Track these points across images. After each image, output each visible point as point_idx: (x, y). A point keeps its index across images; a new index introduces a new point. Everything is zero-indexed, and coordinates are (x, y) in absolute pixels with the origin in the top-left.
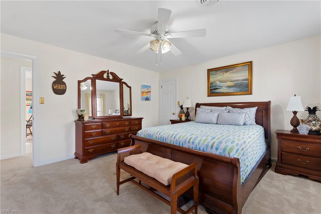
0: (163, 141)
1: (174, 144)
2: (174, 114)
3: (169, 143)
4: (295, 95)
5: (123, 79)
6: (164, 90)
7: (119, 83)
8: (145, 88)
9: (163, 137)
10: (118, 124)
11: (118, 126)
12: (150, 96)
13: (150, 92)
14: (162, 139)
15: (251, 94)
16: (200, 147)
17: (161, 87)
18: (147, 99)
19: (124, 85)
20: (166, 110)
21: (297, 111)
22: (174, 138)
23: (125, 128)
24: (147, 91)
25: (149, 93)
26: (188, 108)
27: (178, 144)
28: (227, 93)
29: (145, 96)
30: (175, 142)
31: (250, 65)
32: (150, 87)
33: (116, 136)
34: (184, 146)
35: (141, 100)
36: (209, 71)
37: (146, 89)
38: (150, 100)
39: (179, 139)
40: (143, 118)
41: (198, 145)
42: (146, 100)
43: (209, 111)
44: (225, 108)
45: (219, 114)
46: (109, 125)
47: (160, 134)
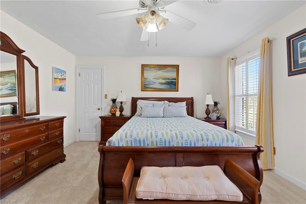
0: (165, 144)
1: (184, 146)
2: (99, 109)
3: (175, 146)
4: (208, 94)
5: (24, 51)
6: (84, 79)
7: (16, 56)
8: (59, 72)
9: (164, 140)
10: (27, 131)
11: (27, 135)
12: (65, 85)
13: (65, 79)
14: (164, 142)
15: (178, 91)
16: (216, 143)
17: (78, 74)
18: (61, 89)
19: (26, 62)
20: (86, 104)
21: (209, 104)
22: (182, 139)
23: (39, 137)
24: (61, 78)
25: (64, 81)
26: (121, 103)
27: (189, 144)
28: (160, 89)
29: (59, 84)
30: (184, 144)
31: (177, 67)
32: (65, 72)
33: (23, 154)
34: (197, 145)
35: (52, 90)
36: (143, 66)
37: (60, 74)
38: (65, 91)
39: (189, 139)
40: (66, 117)
41: (214, 141)
42: (59, 90)
43: (152, 105)
44: (163, 102)
45: (164, 108)
46: (9, 136)
47: (131, 136)
